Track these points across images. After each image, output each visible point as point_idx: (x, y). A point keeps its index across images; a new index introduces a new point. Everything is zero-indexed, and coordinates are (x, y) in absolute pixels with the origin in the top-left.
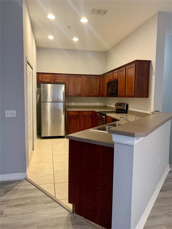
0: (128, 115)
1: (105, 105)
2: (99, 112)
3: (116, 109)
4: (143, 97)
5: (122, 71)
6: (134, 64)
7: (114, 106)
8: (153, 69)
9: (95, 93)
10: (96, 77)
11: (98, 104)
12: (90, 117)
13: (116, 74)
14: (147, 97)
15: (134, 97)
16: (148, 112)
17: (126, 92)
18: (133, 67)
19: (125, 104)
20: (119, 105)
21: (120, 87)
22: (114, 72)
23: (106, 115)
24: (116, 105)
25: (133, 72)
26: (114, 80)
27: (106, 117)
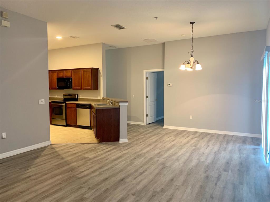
0: (79, 101)
2: (52, 102)
3: (63, 99)
4: (96, 89)
5: (76, 72)
6: (91, 70)
7: (62, 97)
8: (100, 73)
13: (68, 73)
14: (98, 89)
15: (92, 89)
16: (99, 98)
17: (83, 86)
18: (89, 71)
19: (76, 94)
20: (69, 95)
21: (75, 82)
22: (65, 71)
23: (66, 102)
24: (64, 96)
25: (89, 74)
26: (65, 77)
27: (66, 104)
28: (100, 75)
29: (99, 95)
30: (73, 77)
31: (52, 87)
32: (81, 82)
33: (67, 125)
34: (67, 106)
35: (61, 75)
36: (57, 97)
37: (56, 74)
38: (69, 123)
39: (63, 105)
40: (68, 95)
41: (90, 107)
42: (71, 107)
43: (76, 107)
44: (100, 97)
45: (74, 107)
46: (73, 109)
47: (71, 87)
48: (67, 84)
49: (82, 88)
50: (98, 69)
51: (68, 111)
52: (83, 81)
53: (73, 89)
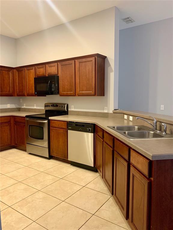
0: (69, 115)
1: (18, 107)
2: (27, 116)
3: (45, 110)
4: (101, 96)
5: (65, 65)
6: (94, 58)
7: (43, 108)
8: (110, 65)
9: (8, 91)
10: (7, 69)
11: (9, 106)
12: (7, 125)
13: (52, 68)
14: (104, 95)
15: (95, 95)
16: (106, 111)
17: (78, 90)
18: (92, 61)
19: (64, 104)
20: (54, 105)
21: (63, 83)
22: (47, 65)
23: (50, 118)
24: (46, 106)
25: (90, 68)
26: (47, 76)
27: (49, 121)
28: (109, 68)
29: (107, 106)
30: (60, 75)
31: (28, 93)
32: (74, 82)
33: (51, 157)
34: (51, 124)
35: (41, 71)
36: (35, 107)
37: (33, 71)
38: (54, 154)
39: (44, 123)
40: (52, 106)
41: (94, 128)
42: (57, 126)
43: (66, 127)
44: (108, 109)
45: (64, 127)
46: (62, 131)
47: (57, 92)
48: (51, 87)
49: (76, 94)
50: (106, 57)
51: (52, 134)
52: (78, 81)
53: (61, 96)
